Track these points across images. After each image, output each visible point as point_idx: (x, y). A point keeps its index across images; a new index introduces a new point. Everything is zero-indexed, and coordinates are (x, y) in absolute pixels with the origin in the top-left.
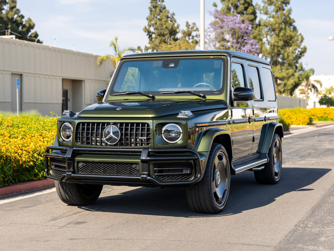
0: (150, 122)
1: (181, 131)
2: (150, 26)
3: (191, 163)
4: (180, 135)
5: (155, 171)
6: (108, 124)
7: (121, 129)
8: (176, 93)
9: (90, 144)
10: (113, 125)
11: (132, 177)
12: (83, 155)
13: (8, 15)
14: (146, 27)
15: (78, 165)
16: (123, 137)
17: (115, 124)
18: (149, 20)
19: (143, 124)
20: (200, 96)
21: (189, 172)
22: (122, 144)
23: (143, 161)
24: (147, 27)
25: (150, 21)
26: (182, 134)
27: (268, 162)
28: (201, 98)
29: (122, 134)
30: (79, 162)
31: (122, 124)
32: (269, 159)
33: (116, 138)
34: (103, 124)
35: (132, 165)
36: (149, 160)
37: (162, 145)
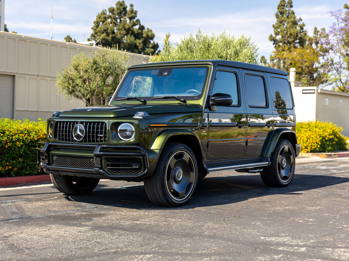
0: (106, 121)
1: (134, 130)
2: (277, 34)
3: (139, 159)
4: (133, 133)
5: (108, 165)
6: (77, 123)
7: (85, 127)
8: (163, 98)
9: (64, 140)
10: (80, 123)
11: (90, 170)
12: (60, 149)
13: (125, 26)
14: (271, 36)
15: (53, 158)
16: (87, 134)
17: (82, 123)
18: (275, 28)
19: (102, 123)
20: (181, 101)
21: (138, 167)
22: (86, 141)
23: (97, 156)
24: (274, 35)
25: (277, 29)
26: (134, 133)
27: (269, 165)
28: (182, 103)
29: (86, 131)
30: (53, 155)
31: (87, 123)
32: (270, 162)
33: (82, 135)
34: (74, 122)
35: (90, 159)
36: (102, 155)
37: (117, 142)
